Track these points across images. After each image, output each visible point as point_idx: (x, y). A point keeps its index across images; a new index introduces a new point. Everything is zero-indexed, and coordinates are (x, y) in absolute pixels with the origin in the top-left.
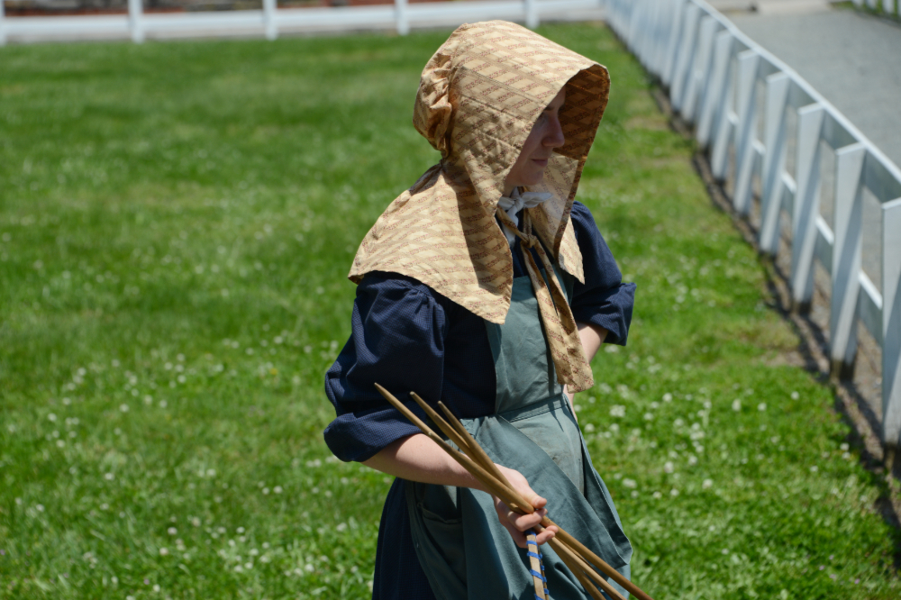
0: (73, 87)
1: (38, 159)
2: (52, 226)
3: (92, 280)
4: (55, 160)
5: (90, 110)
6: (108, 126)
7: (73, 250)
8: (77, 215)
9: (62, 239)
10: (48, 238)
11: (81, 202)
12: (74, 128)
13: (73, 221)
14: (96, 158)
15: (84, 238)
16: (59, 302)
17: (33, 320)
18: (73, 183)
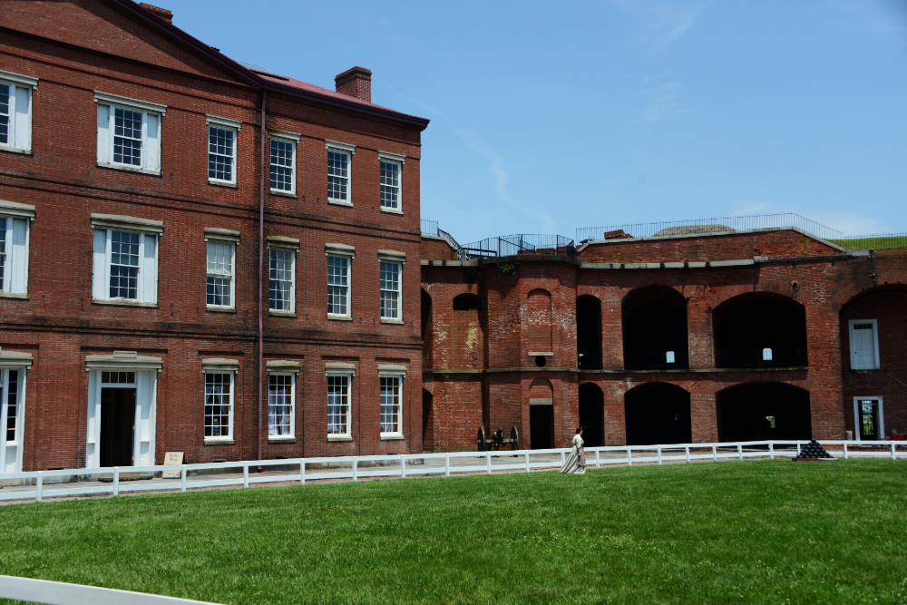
0: (876, 474)
1: (870, 499)
2: (880, 523)
3: (901, 545)
4: (877, 500)
5: (885, 483)
6: (893, 489)
7: (889, 532)
8: (889, 520)
9: (886, 528)
10: (880, 527)
11: (889, 515)
12: (880, 489)
13: (888, 522)
14: (891, 500)
15: (893, 529)
16: (890, 551)
17: (881, 557)
18: (885, 508)
